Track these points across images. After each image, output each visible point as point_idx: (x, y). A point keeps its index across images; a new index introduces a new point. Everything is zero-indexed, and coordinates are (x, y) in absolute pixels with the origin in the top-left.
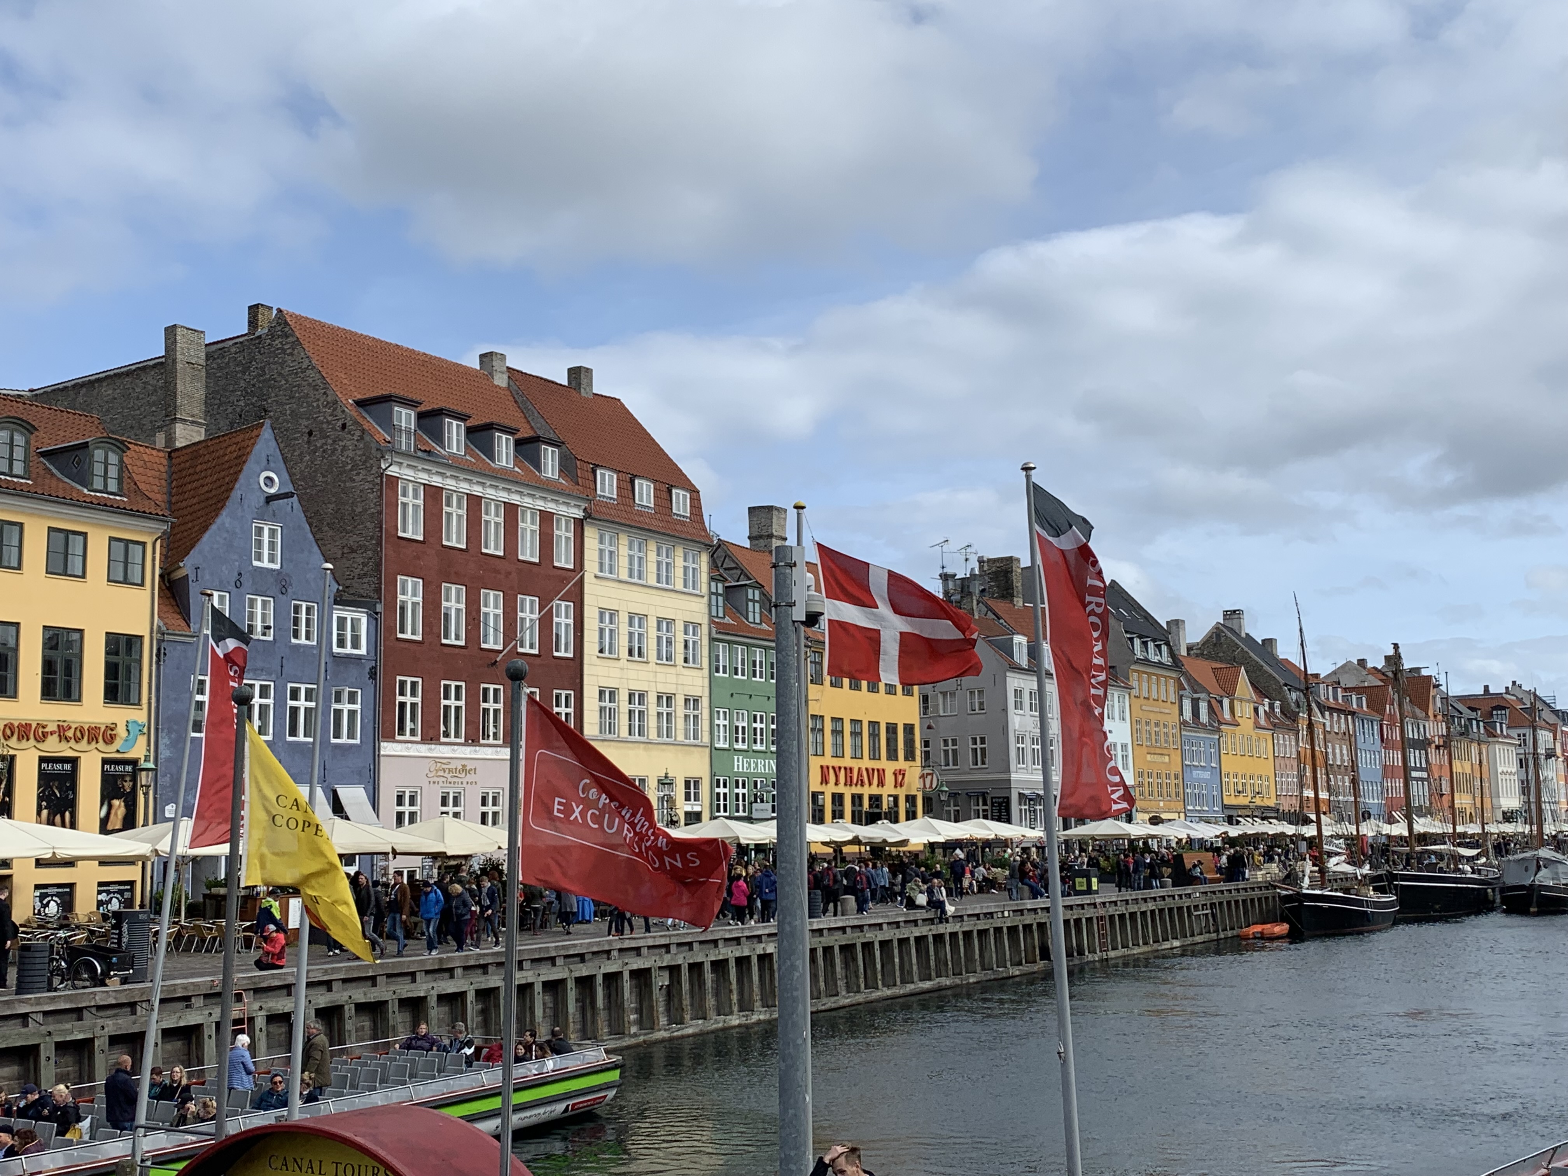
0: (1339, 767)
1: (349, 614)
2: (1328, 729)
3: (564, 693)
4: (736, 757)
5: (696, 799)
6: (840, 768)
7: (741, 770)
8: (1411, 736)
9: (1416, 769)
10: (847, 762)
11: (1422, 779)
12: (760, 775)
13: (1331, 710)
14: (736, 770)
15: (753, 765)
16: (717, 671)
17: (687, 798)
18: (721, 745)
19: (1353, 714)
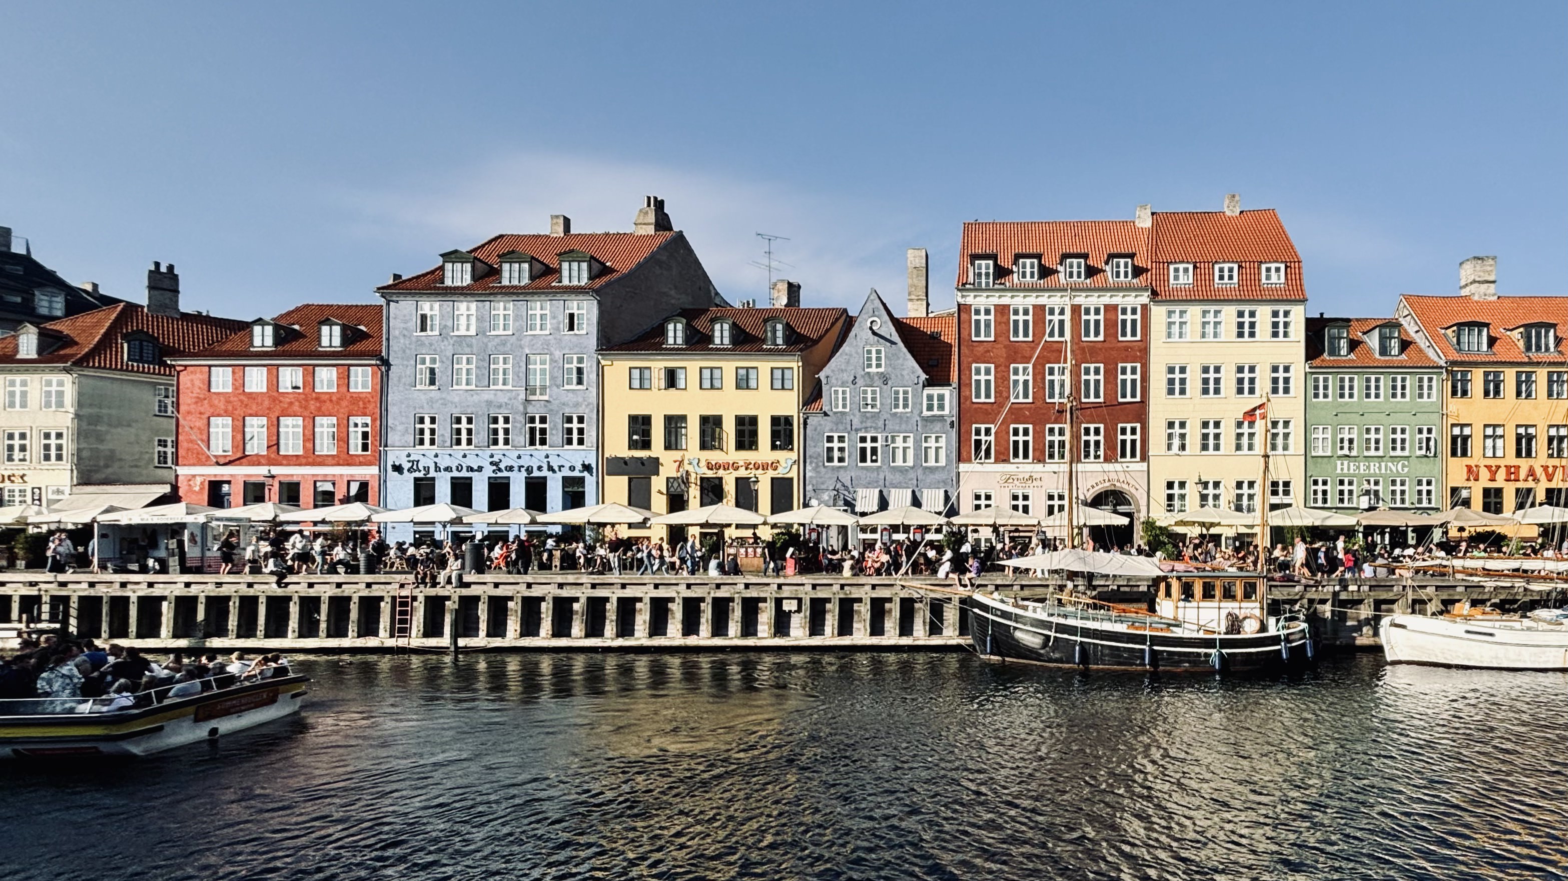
1: (935, 391)
3: (1129, 426)
4: (1339, 463)
5: (1286, 493)
6: (1498, 467)
7: (1345, 471)
10: (1513, 461)
12: (1375, 475)
14: (1339, 471)
15: (1362, 468)
16: (1316, 396)
17: (1275, 493)
18: (1321, 453)
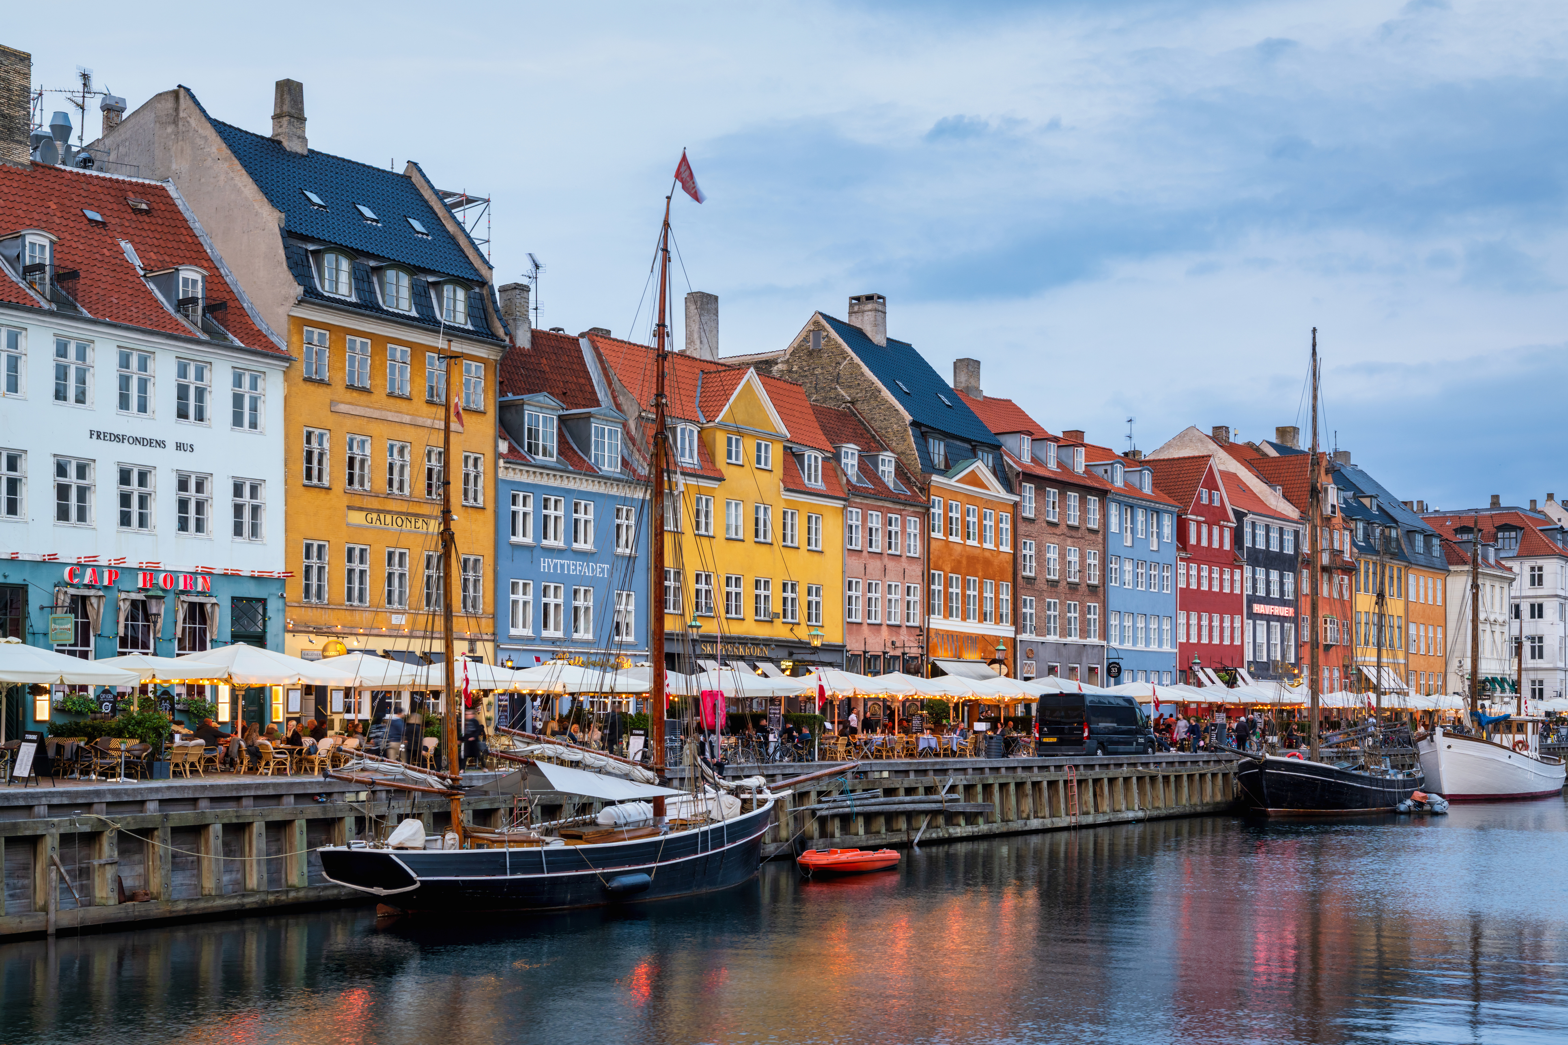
0: (1054, 584)
2: (1029, 513)
8: (1261, 545)
9: (1267, 600)
11: (1281, 619)
13: (1041, 482)
19: (1103, 494)
